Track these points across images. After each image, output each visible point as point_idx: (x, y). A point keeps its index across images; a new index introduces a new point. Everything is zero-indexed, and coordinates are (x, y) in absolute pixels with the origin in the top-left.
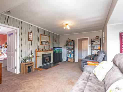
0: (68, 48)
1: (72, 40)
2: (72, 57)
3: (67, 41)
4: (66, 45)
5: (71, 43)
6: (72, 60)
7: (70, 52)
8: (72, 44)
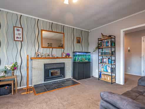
0: (102, 53)
1: (110, 36)
2: (109, 71)
3: (99, 40)
4: (98, 48)
5: (108, 42)
6: (109, 79)
7: (105, 60)
8: (109, 44)
